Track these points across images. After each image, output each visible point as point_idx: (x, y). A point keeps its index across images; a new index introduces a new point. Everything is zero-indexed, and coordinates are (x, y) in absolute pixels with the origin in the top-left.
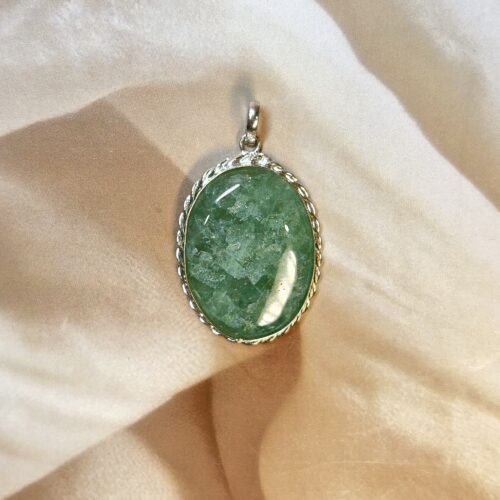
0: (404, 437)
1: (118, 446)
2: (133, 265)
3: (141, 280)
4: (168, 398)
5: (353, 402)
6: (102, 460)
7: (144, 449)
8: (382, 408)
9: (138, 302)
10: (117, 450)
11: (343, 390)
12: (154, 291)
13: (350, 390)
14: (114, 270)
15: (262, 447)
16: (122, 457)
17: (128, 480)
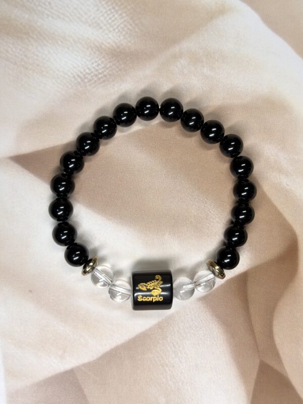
2: (206, 203)
3: (211, 212)
6: (183, 319)
7: (207, 313)
9: (208, 225)
10: (193, 312)
12: (217, 219)
14: (196, 205)
17: (197, 331)
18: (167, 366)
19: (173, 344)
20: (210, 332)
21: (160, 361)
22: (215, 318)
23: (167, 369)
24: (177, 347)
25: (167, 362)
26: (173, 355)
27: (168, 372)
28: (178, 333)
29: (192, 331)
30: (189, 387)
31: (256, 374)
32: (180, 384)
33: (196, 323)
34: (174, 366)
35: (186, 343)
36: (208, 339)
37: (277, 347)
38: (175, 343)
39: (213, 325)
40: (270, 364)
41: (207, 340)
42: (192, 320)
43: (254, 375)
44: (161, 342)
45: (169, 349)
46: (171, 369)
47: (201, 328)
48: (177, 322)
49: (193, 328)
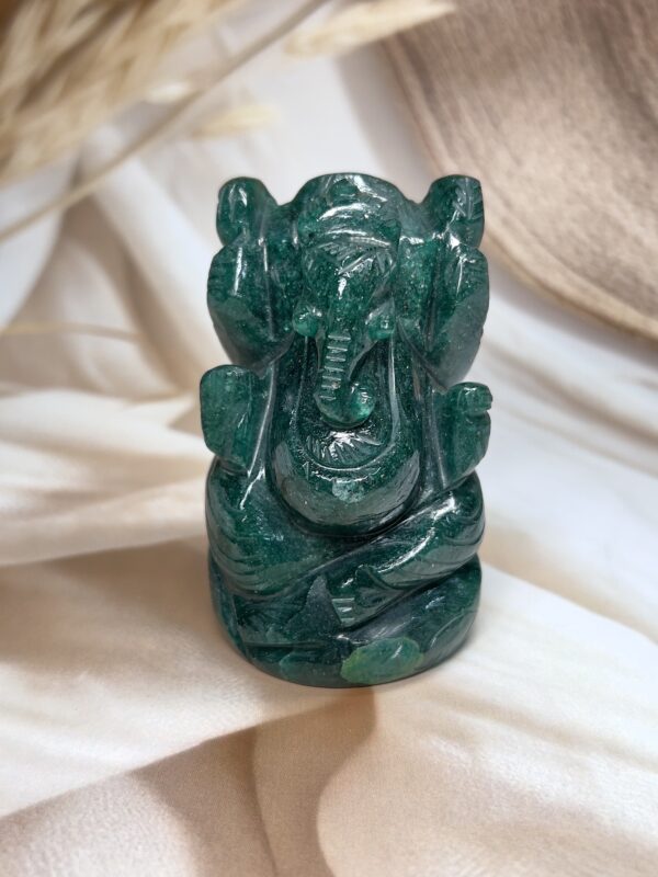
4: (194, 745)
5: (450, 755)
6: (84, 806)
7: (149, 796)
8: (491, 761)
10: (110, 795)
11: (435, 743)
13: (444, 743)
15: (322, 798)
16: (115, 803)
17: (114, 830)
19: (43, 854)
20: (148, 833)
22: (166, 806)
24: (52, 860)
28: (64, 832)
29: (102, 830)
33: (115, 816)
35: (77, 854)
36: (140, 847)
38: (49, 854)
39: (160, 820)
41: (136, 849)
42: (105, 809)
44: (11, 849)
45: (29, 864)
47: (125, 825)
48: (65, 812)
49: (107, 825)
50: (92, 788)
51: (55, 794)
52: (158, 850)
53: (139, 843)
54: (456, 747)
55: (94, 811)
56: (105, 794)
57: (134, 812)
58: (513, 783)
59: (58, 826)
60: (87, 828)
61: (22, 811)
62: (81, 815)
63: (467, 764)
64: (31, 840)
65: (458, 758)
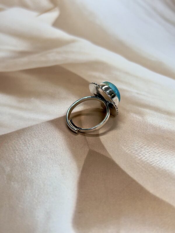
0: (159, 127)
1: (43, 126)
5: (136, 118)
6: (35, 129)
8: (148, 119)
10: (42, 126)
11: (132, 115)
13: (135, 115)
16: (44, 128)
17: (44, 135)
18: (17, 150)
19: (25, 140)
20: (53, 135)
21: (13, 148)
22: (58, 129)
23: (17, 152)
24: (28, 141)
25: (18, 149)
26: (23, 145)
27: (17, 154)
28: (30, 135)
29: (41, 134)
30: (31, 162)
31: (85, 156)
32: (25, 160)
33: (44, 131)
34: (22, 151)
35: (34, 140)
37: (103, 143)
38: (26, 140)
39: (56, 132)
40: (97, 151)
42: (41, 130)
43: (84, 156)
44: (16, 139)
45: (21, 142)
46: (20, 152)
47: (47, 133)
48: (30, 130)
50: (37, 125)
51: (27, 126)
52: (56, 139)
53: (51, 138)
54: (138, 116)
55: (38, 130)
56: (41, 127)
57: (49, 130)
58: (154, 124)
59: (28, 134)
60: (36, 134)
61: (18, 130)
62: (35, 131)
63: (141, 120)
64: (21, 137)
65: (139, 119)
